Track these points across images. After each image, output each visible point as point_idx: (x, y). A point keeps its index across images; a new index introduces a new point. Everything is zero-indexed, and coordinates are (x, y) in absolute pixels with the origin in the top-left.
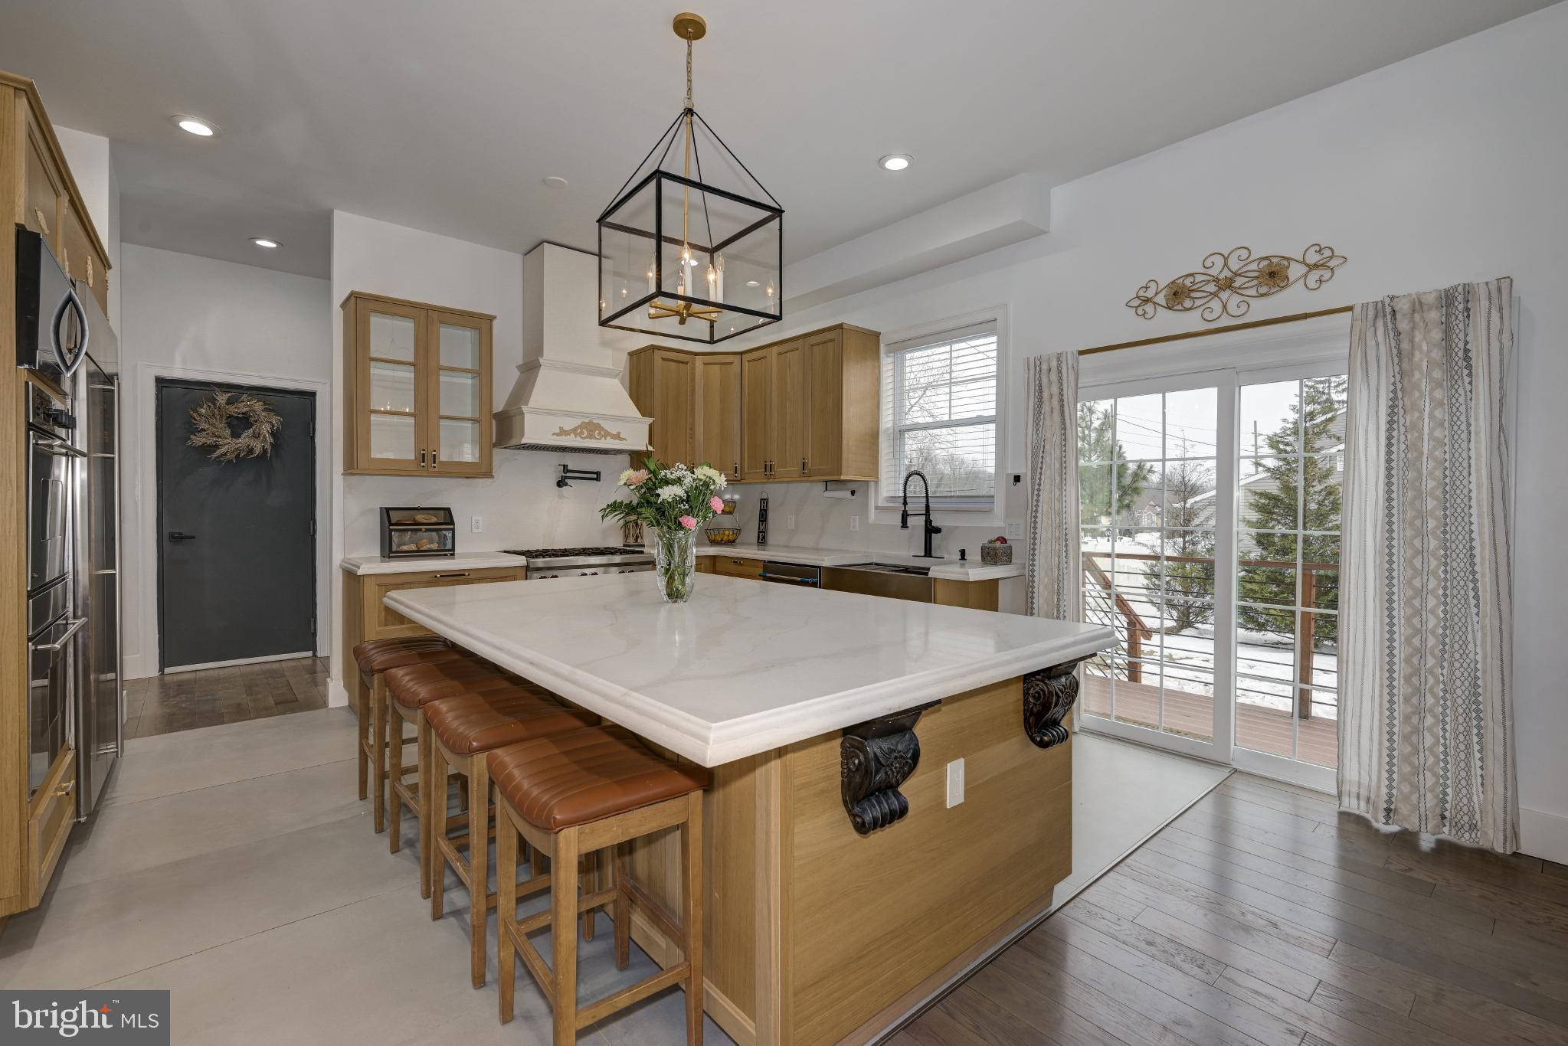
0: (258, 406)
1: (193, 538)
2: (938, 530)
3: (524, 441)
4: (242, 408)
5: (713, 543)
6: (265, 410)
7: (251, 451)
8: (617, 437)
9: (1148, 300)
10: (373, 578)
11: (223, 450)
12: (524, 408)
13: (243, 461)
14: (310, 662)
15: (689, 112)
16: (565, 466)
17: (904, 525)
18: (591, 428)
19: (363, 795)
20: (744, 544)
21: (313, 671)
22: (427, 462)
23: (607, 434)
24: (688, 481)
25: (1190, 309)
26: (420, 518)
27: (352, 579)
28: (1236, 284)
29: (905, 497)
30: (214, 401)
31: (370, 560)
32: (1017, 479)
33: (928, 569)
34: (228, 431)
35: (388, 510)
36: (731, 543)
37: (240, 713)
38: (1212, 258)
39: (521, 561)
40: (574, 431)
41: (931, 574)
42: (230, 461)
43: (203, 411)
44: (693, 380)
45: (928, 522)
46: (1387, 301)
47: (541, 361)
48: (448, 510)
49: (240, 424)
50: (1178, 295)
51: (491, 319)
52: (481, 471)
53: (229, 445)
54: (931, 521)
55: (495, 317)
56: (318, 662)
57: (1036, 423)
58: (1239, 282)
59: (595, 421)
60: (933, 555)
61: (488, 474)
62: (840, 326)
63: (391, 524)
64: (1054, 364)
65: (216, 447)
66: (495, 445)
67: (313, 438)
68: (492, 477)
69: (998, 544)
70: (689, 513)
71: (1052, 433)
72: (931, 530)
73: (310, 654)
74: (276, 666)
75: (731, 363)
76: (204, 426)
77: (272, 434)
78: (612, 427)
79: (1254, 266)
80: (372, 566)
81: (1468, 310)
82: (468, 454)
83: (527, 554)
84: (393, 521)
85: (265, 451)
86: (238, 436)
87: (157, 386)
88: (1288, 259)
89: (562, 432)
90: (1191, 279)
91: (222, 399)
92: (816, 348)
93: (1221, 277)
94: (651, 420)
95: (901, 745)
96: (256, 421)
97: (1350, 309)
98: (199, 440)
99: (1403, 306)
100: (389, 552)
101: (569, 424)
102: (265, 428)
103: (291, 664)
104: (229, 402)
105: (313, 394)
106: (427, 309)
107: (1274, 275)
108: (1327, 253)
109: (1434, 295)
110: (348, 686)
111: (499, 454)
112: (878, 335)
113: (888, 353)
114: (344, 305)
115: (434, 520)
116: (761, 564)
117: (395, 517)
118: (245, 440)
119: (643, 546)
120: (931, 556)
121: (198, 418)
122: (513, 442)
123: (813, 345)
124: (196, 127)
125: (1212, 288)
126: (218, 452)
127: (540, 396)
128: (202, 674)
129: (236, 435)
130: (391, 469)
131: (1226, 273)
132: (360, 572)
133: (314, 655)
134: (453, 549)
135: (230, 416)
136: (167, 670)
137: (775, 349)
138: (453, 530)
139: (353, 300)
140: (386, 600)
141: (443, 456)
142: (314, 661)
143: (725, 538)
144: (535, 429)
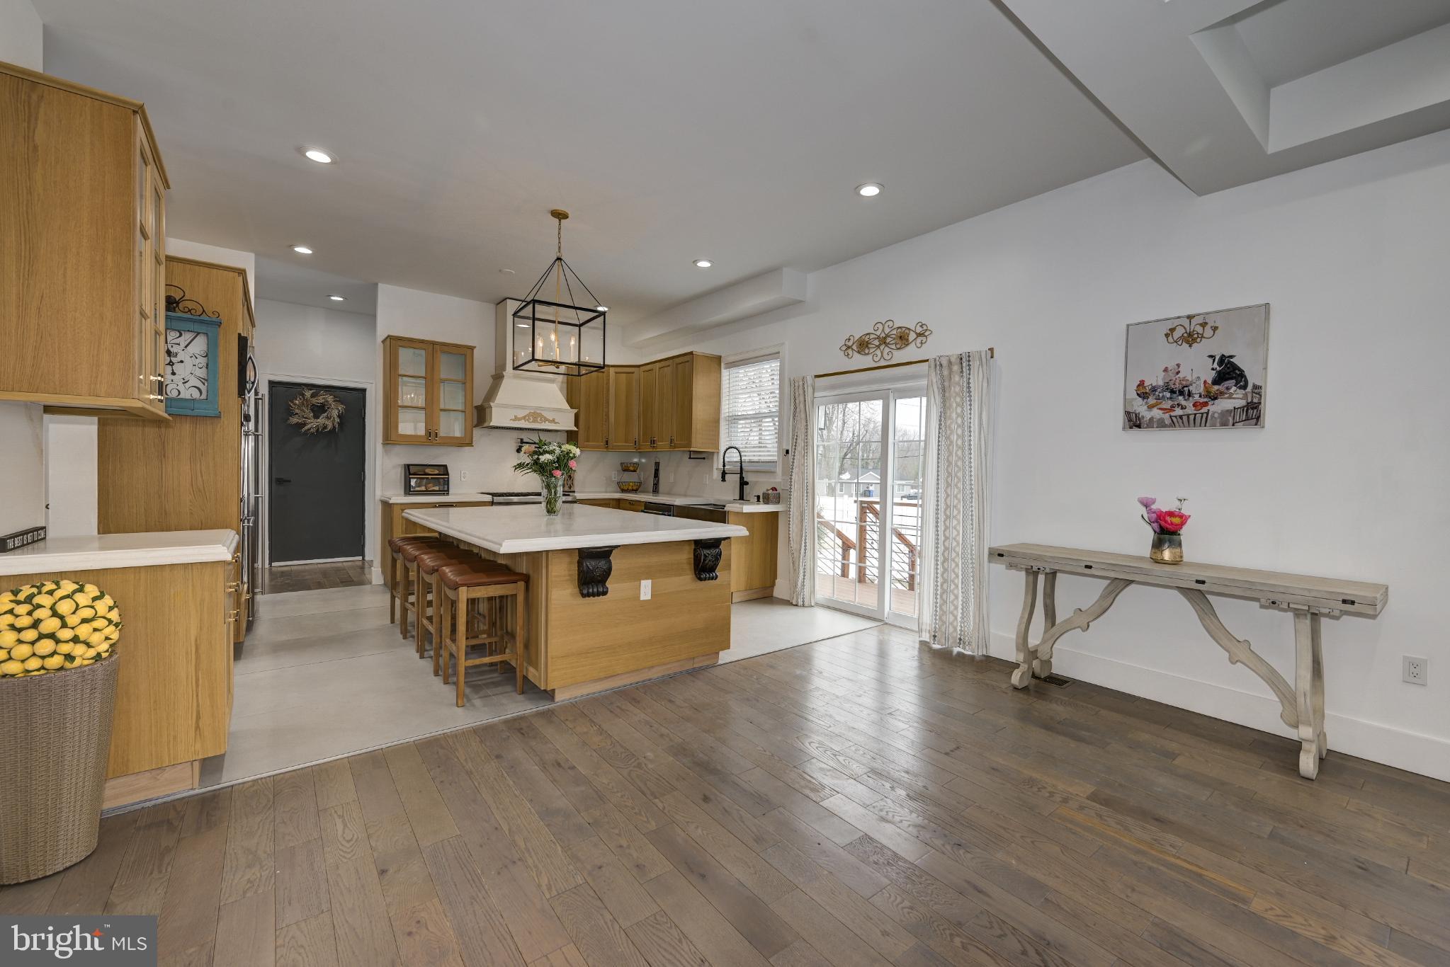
0: (330, 399)
1: (290, 481)
2: (747, 483)
3: (492, 424)
4: (320, 400)
5: (623, 491)
6: (334, 401)
7: (325, 427)
8: (553, 421)
9: (849, 347)
10: (399, 506)
11: (309, 426)
12: (492, 404)
13: (321, 433)
14: (360, 563)
15: (559, 259)
16: (522, 440)
17: (723, 479)
18: (535, 416)
19: (393, 621)
20: (644, 492)
21: (362, 568)
22: (431, 437)
23: (546, 420)
24: (558, 451)
25: (868, 354)
26: (428, 471)
27: (387, 506)
28: (888, 341)
29: (741, 461)
30: (303, 395)
31: (398, 495)
32: (787, 452)
33: (725, 506)
34: (312, 414)
35: (409, 466)
36: (635, 491)
37: (320, 586)
38: (877, 326)
39: (489, 498)
40: (524, 418)
41: (726, 509)
42: (313, 434)
43: (297, 402)
44: (608, 383)
45: (742, 478)
46: (938, 358)
47: (504, 373)
48: (445, 466)
49: (319, 410)
50: (863, 345)
51: (472, 348)
52: (466, 442)
53: (313, 424)
54: (743, 478)
55: (475, 347)
56: (367, 564)
57: (794, 416)
58: (888, 340)
59: (538, 412)
60: (745, 498)
61: (470, 444)
62: (691, 353)
63: (410, 474)
64: (801, 383)
65: (305, 424)
66: (476, 426)
67: (364, 419)
68: (473, 446)
69: (770, 492)
70: (557, 468)
71: (801, 426)
72: (743, 483)
73: (360, 558)
74: (340, 565)
75: (633, 373)
76: (297, 411)
77: (339, 416)
78: (549, 416)
79: (894, 332)
80: (398, 498)
81: (969, 365)
82: (457, 432)
83: (494, 495)
84: (412, 472)
85: (334, 427)
86: (318, 418)
87: (269, 386)
88: (909, 329)
89: (516, 419)
90: (868, 337)
91: (308, 394)
92: (680, 366)
93: (881, 336)
94: (576, 411)
95: (602, 564)
96: (329, 408)
97: (927, 360)
98: (294, 420)
99: (945, 362)
100: (408, 490)
101: (521, 413)
102: (335, 413)
103: (350, 563)
104: (313, 396)
105: (364, 391)
106: (433, 343)
107: (903, 339)
108: (925, 328)
109: (955, 357)
110: (384, 572)
111: (477, 432)
112: (720, 357)
113: (726, 368)
114: (384, 342)
115: (437, 472)
116: (643, 504)
117: (413, 470)
118: (321, 420)
119: (574, 492)
120: (743, 500)
121: (293, 406)
122: (486, 425)
123: (677, 364)
124: (303, 250)
125: (877, 343)
126: (306, 428)
127: (503, 396)
128: (295, 567)
129: (316, 417)
130: (411, 441)
131: (883, 335)
132: (391, 502)
133: (363, 559)
134: (448, 490)
135: (313, 405)
136: (273, 564)
137: (658, 365)
138: (448, 478)
139: (388, 339)
140: (404, 514)
141: (442, 433)
142: (363, 564)
143: (630, 488)
144: (499, 417)
